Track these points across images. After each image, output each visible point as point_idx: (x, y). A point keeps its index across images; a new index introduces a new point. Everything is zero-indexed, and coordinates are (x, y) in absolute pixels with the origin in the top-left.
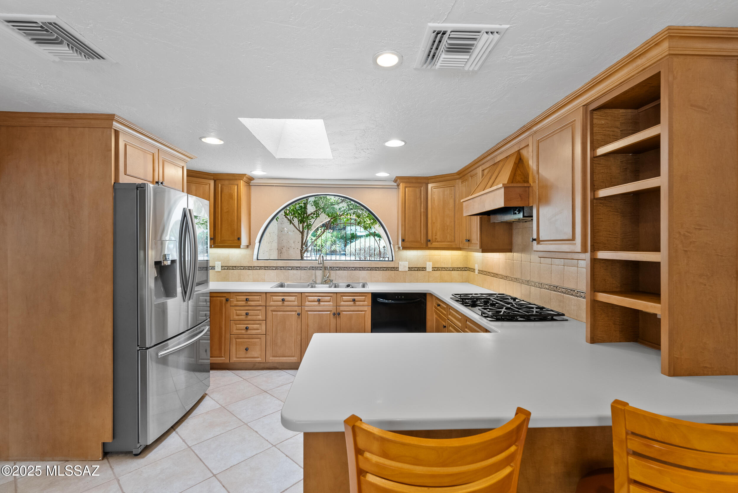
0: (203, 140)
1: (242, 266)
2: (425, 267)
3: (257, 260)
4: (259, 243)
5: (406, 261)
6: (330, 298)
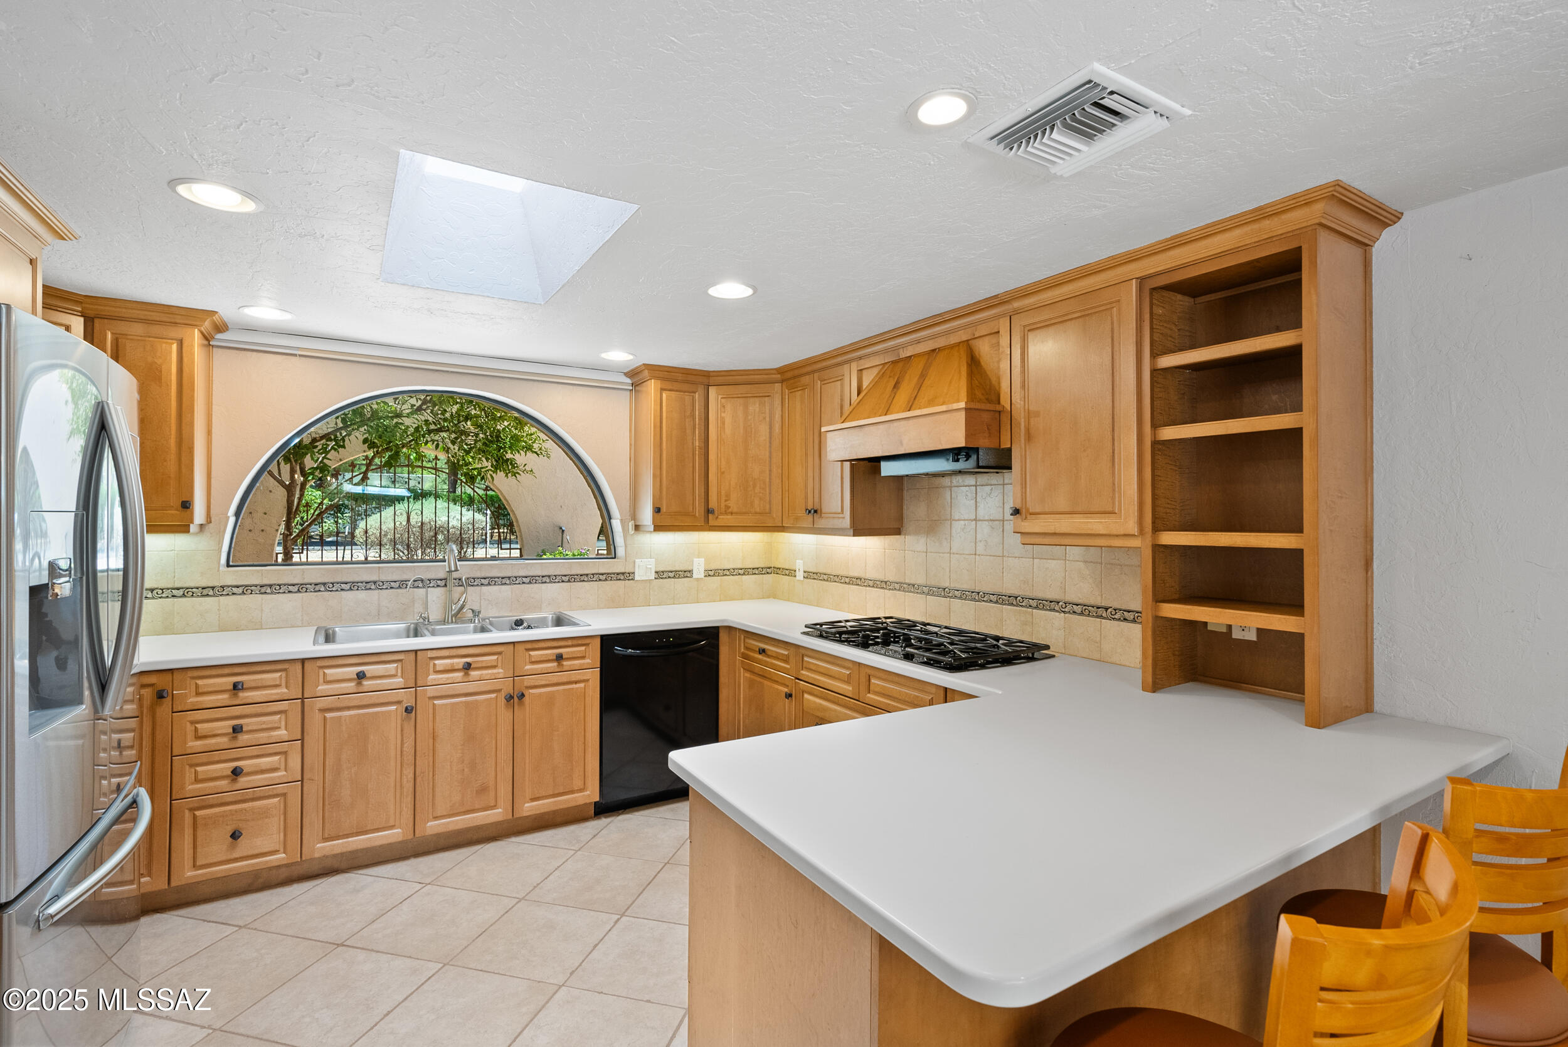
0: (182, 189)
1: (177, 585)
2: (690, 569)
3: (228, 565)
5: (651, 558)
6: (496, 657)
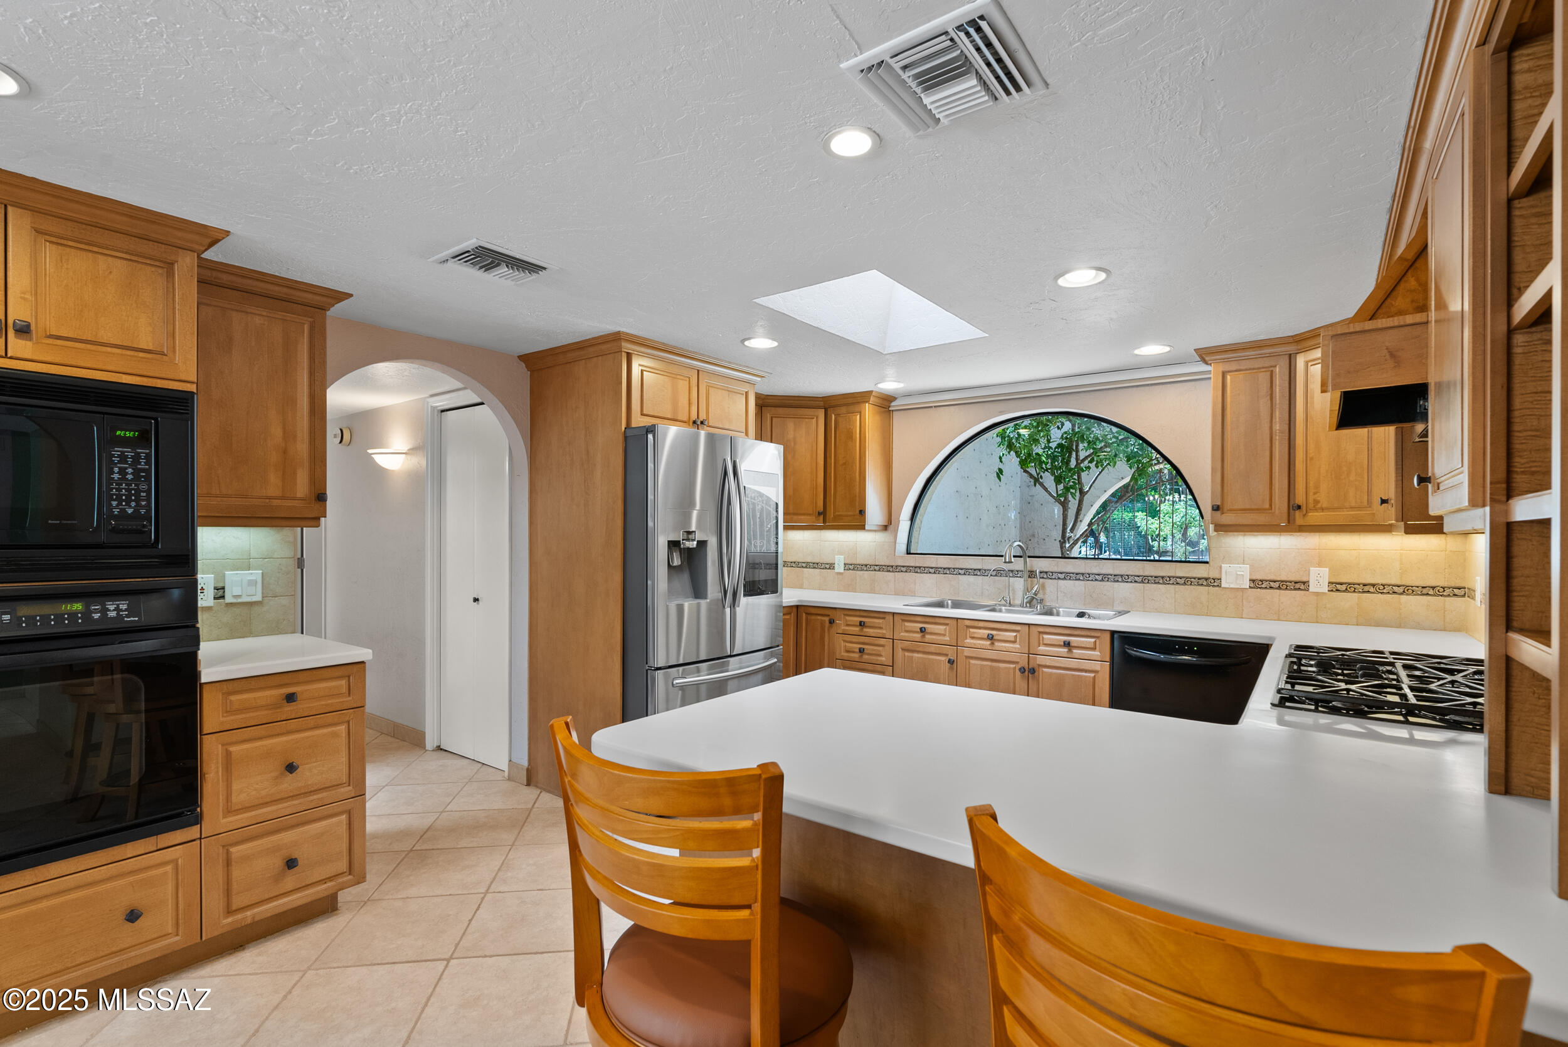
1: (877, 564)
2: (1304, 579)
3: (908, 553)
4: (909, 522)
5: (1244, 563)
6: (1015, 634)
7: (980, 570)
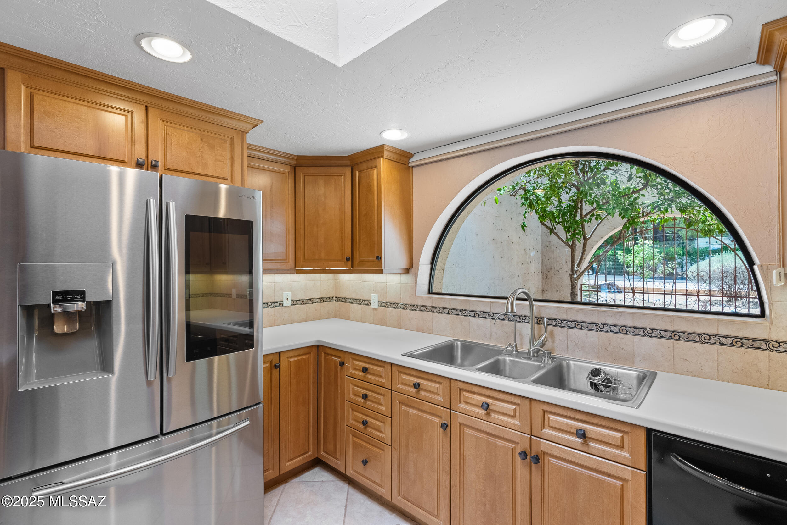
3: (430, 292)
4: (429, 266)
6: (514, 407)
7: (488, 313)
